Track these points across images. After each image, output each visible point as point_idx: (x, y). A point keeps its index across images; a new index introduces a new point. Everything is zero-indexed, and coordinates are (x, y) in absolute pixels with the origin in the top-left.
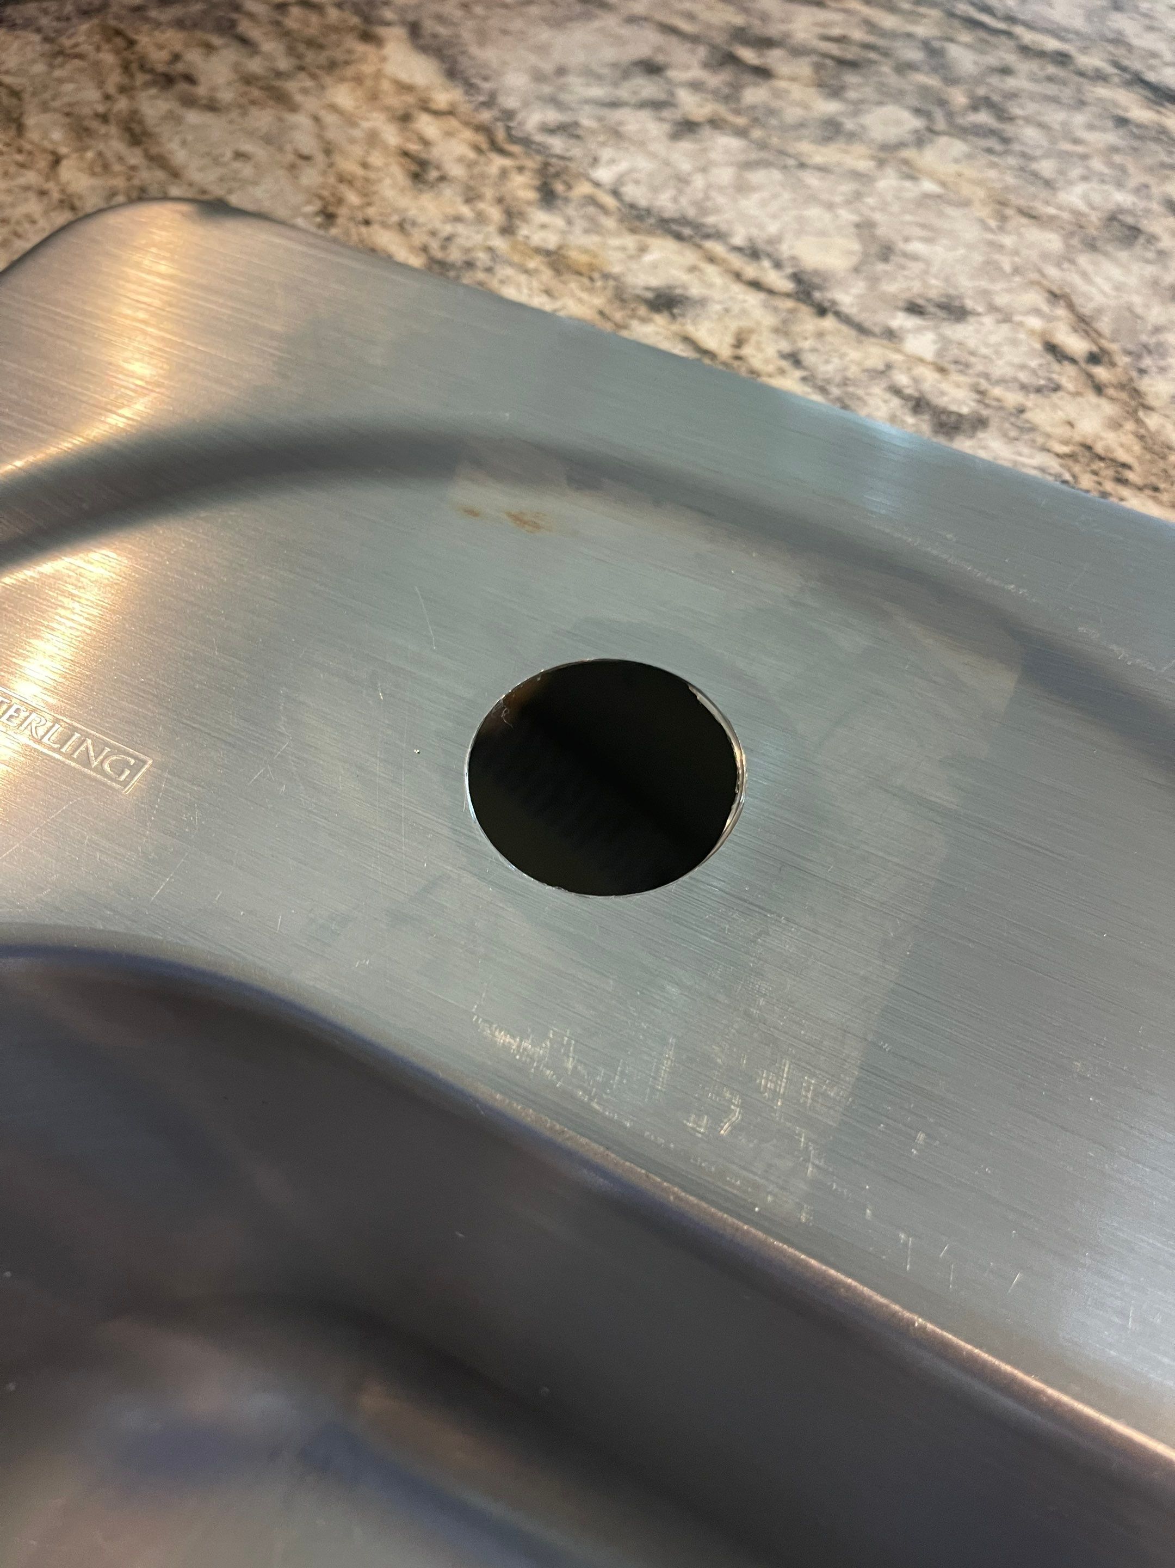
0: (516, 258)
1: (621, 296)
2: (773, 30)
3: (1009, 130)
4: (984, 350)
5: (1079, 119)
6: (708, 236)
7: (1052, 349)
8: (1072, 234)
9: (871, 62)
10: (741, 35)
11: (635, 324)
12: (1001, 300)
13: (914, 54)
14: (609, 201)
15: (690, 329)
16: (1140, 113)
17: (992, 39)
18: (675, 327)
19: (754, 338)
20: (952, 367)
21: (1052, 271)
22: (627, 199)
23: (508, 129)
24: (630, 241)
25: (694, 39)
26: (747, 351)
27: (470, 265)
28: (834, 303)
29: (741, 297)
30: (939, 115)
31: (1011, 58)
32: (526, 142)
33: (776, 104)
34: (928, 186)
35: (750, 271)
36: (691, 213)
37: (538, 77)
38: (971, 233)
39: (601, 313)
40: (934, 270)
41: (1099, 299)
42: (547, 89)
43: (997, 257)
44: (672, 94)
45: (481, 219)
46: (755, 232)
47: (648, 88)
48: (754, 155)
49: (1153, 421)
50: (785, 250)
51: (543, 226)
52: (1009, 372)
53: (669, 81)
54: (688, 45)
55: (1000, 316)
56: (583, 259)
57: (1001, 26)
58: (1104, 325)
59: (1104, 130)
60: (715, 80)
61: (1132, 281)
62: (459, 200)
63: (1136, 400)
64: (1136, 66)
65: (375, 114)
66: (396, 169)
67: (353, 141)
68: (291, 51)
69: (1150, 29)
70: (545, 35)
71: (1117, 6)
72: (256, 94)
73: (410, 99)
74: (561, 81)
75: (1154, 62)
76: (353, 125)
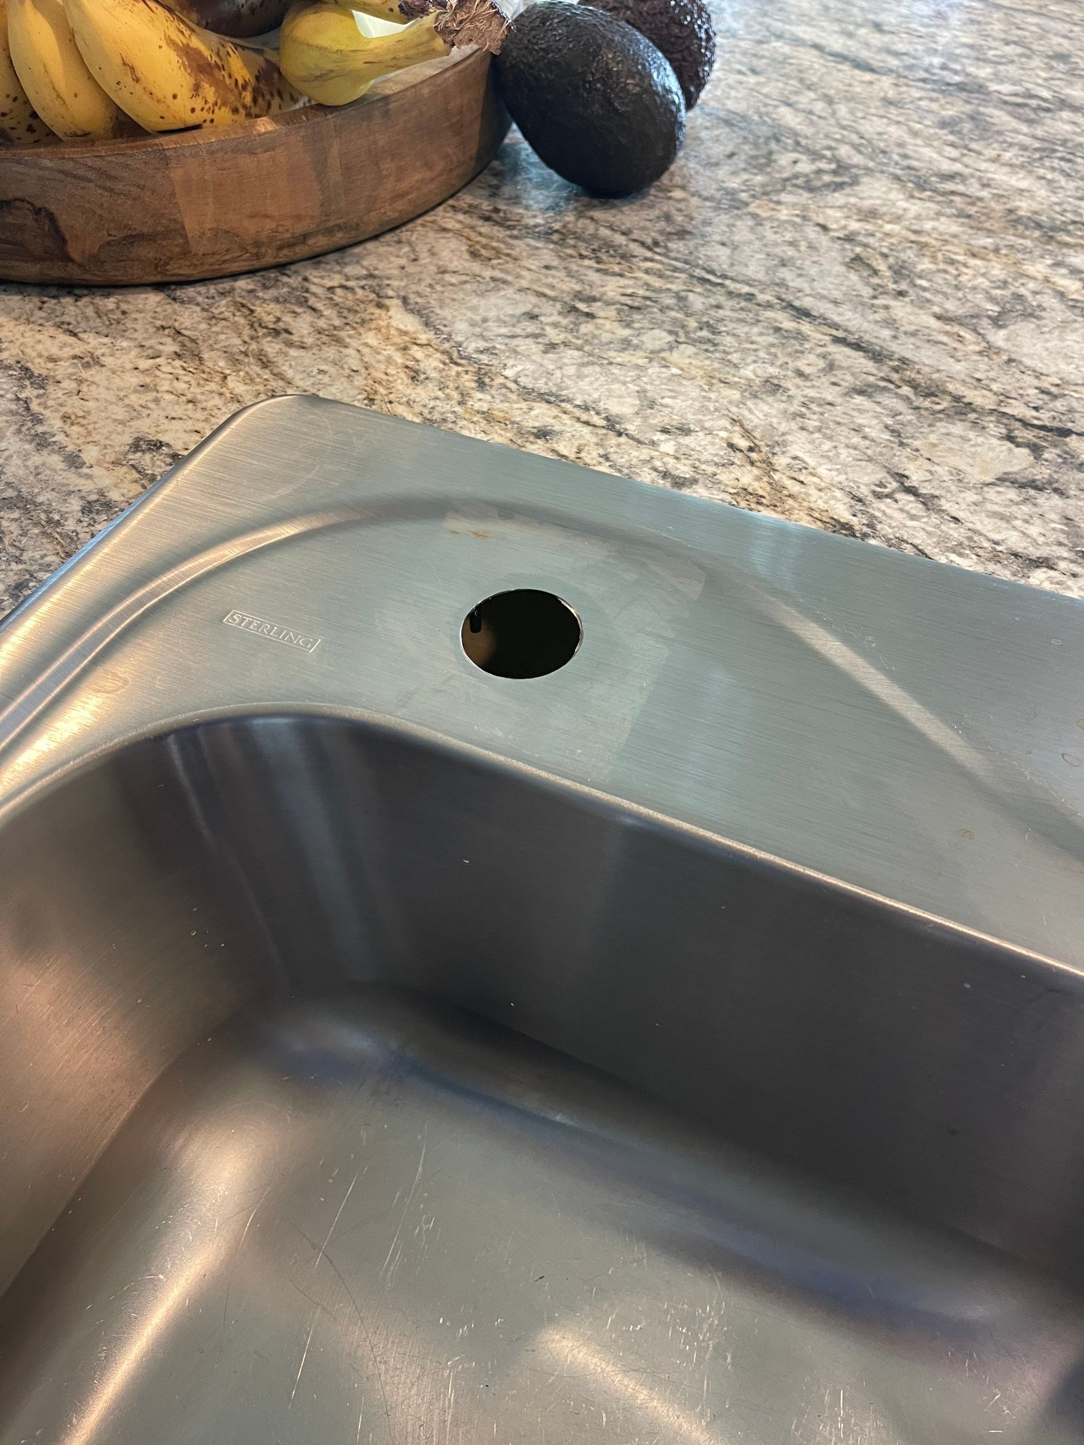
0: (467, 416)
1: (520, 432)
2: (595, 293)
3: (718, 339)
4: (698, 448)
5: (755, 330)
6: (563, 401)
7: (731, 446)
8: (746, 390)
9: (648, 306)
10: (578, 296)
11: (528, 444)
12: (707, 425)
13: (670, 301)
14: (513, 386)
15: (555, 446)
16: (788, 324)
17: (714, 289)
18: (548, 445)
19: (587, 448)
20: (682, 457)
21: (734, 409)
22: (522, 384)
23: (459, 351)
24: (524, 405)
25: (554, 299)
26: (582, 455)
27: (445, 420)
28: (626, 429)
29: (580, 429)
30: (681, 333)
31: (722, 299)
32: (469, 358)
33: (597, 332)
34: (675, 371)
35: (584, 417)
36: (554, 390)
37: (473, 324)
38: (695, 393)
39: (511, 440)
40: (675, 412)
41: (756, 421)
42: (478, 330)
43: (707, 403)
44: (543, 329)
45: (448, 398)
46: (586, 397)
47: (531, 327)
48: (586, 360)
49: (777, 476)
50: (602, 405)
51: (480, 400)
52: (710, 458)
53: (541, 322)
54: (551, 302)
55: (707, 432)
56: (502, 414)
57: (719, 281)
58: (757, 434)
59: (768, 335)
60: (564, 321)
61: (774, 412)
62: (436, 388)
63: (769, 467)
64: (790, 297)
65: (389, 347)
66: (403, 375)
67: (379, 362)
68: (340, 315)
69: (800, 275)
70: (475, 301)
71: (783, 263)
72: (325, 339)
73: (407, 338)
74: (485, 325)
75: (800, 294)
76: (379, 353)
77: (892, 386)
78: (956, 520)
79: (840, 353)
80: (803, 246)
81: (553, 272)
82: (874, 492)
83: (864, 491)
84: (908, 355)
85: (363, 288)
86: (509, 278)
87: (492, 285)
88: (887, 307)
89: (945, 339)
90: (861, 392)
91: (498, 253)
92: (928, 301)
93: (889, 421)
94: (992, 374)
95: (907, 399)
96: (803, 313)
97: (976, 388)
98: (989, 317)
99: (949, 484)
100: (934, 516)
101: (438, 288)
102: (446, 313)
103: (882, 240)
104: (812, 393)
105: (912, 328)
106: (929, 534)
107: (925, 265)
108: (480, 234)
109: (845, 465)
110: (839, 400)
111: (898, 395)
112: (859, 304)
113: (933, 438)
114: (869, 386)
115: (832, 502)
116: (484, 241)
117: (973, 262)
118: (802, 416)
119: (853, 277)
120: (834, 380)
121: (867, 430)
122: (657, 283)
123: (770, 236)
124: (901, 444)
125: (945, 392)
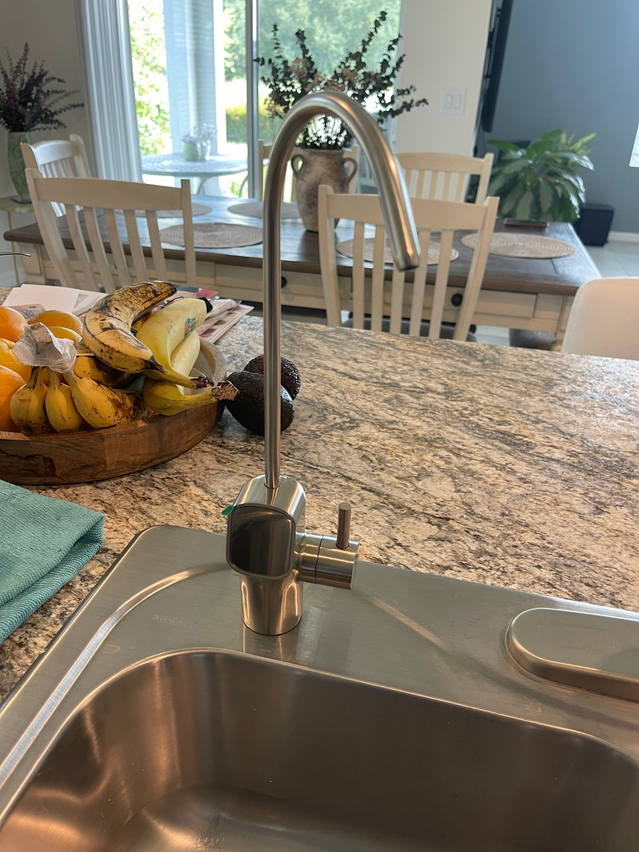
3: (320, 491)
5: (333, 486)
7: (333, 532)
12: (323, 524)
16: (344, 483)
21: (331, 518)
31: (318, 475)
38: (316, 512)
40: (309, 520)
43: (320, 516)
45: (221, 521)
55: (323, 528)
57: (316, 467)
59: (338, 488)
62: (216, 518)
64: (343, 473)
65: (193, 502)
66: (201, 513)
69: (345, 464)
70: (223, 481)
71: (338, 459)
72: (165, 500)
73: (199, 498)
75: (346, 471)
76: (189, 505)
77: (385, 505)
78: (416, 554)
79: (365, 493)
80: (344, 452)
81: (252, 467)
82: (386, 546)
83: (383, 546)
84: (389, 493)
86: (235, 470)
87: (229, 473)
88: (378, 475)
89: (401, 486)
90: (375, 508)
91: (228, 460)
92: (393, 472)
93: (387, 519)
94: (419, 499)
95: (392, 510)
96: (349, 479)
97: (415, 504)
98: (415, 477)
99: (412, 541)
100: (409, 553)
101: (207, 476)
102: (213, 486)
103: (372, 448)
104: (358, 510)
105: (388, 483)
106: (408, 560)
107: (389, 458)
108: (219, 453)
109: (375, 537)
110: (368, 512)
111: (388, 509)
112: (369, 474)
113: (403, 524)
114: (378, 505)
115: (372, 551)
117: (406, 456)
118: (356, 519)
119: (364, 463)
120: (365, 504)
121: (380, 523)
123: (331, 448)
124: (393, 527)
125: (404, 506)
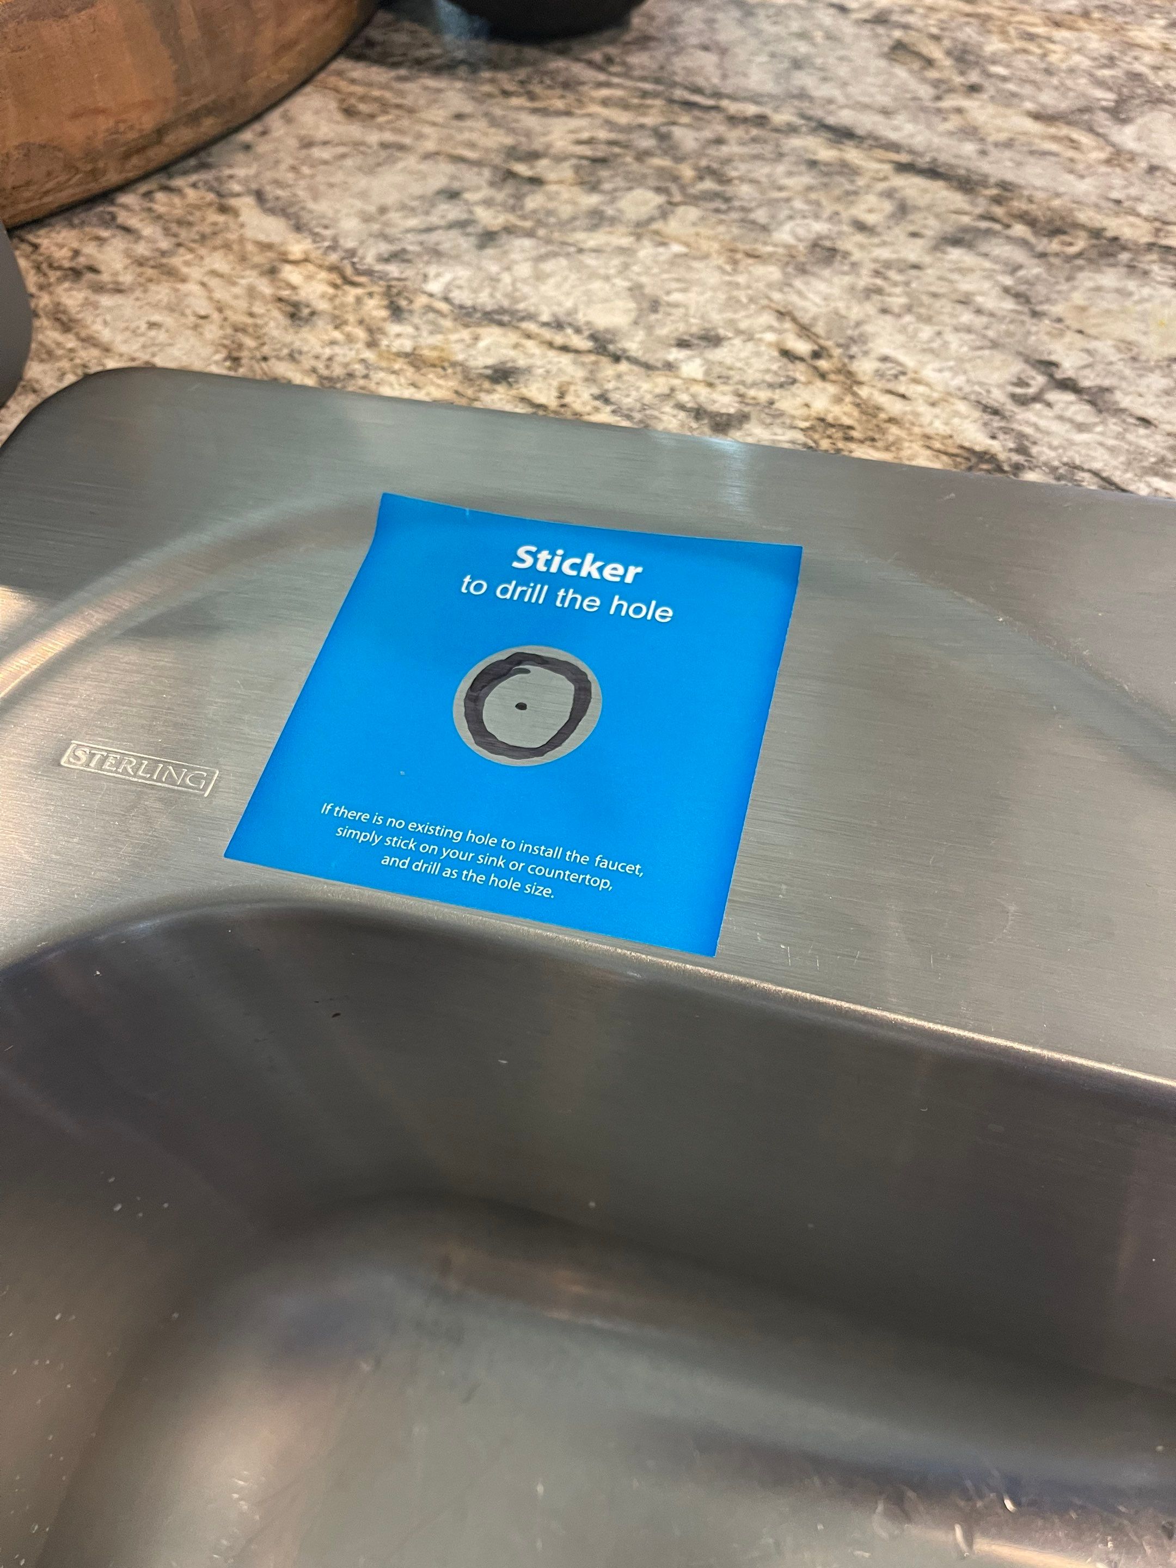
0: (384, 364)
1: (468, 376)
2: (537, 145)
3: (729, 190)
4: (739, 365)
5: (781, 169)
6: (522, 319)
7: (786, 354)
8: (787, 264)
9: (617, 156)
10: (512, 153)
11: (483, 396)
12: (743, 325)
13: (647, 142)
14: (443, 307)
15: (525, 392)
16: (826, 153)
17: (707, 116)
18: (513, 392)
19: (572, 388)
20: (717, 381)
21: (777, 296)
22: (457, 302)
23: (353, 264)
24: (465, 334)
25: (478, 164)
26: (568, 399)
27: (351, 375)
28: (624, 351)
29: (556, 360)
30: (674, 188)
31: (720, 128)
32: (369, 273)
33: (551, 205)
34: (677, 248)
35: (559, 339)
36: (506, 303)
37: (367, 218)
38: (714, 278)
39: (457, 392)
40: (692, 311)
41: (814, 310)
42: (376, 227)
43: (735, 293)
44: (471, 212)
45: (350, 339)
46: (556, 309)
47: (453, 212)
48: (543, 250)
49: (864, 392)
50: (581, 318)
51: (398, 335)
52: (758, 377)
53: (466, 202)
54: (476, 169)
55: (745, 337)
56: (434, 354)
57: (711, 102)
58: (820, 329)
59: (800, 174)
60: (500, 196)
61: (836, 291)
62: (330, 327)
63: (850, 380)
64: (818, 113)
65: (248, 273)
66: (276, 314)
67: (236, 297)
68: (167, 231)
69: (825, 79)
70: (362, 182)
71: (797, 64)
72: (150, 272)
73: (271, 255)
74: (384, 218)
75: (832, 107)
76: (234, 284)
77: (997, 227)
78: (1145, 422)
79: (911, 186)
80: (819, 36)
81: (469, 123)
82: (1013, 397)
83: (998, 397)
84: (1010, 176)
85: (194, 185)
86: (407, 140)
87: (383, 154)
88: (959, 111)
89: (1054, 147)
90: (956, 242)
91: (385, 106)
92: (1014, 95)
93: (1008, 281)
94: (1133, 191)
95: (1024, 243)
96: (843, 135)
97: (1117, 214)
98: (1105, 109)
99: (1120, 366)
100: (1112, 420)
101: (306, 170)
102: (322, 207)
103: (925, 16)
104: (885, 254)
105: (1003, 137)
106: (1112, 450)
107: (994, 45)
108: (353, 81)
109: (960, 360)
110: (927, 259)
111: (1009, 239)
112: (919, 110)
113: (1078, 298)
114: (966, 229)
115: (956, 421)
116: (359, 90)
117: (1061, 34)
118: (879, 291)
119: (901, 73)
120: (912, 228)
121: (979, 299)
122: (623, 118)
123: (769, 28)
124: (1035, 314)
125: (1077, 226)
